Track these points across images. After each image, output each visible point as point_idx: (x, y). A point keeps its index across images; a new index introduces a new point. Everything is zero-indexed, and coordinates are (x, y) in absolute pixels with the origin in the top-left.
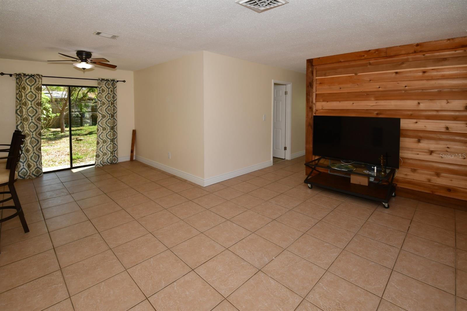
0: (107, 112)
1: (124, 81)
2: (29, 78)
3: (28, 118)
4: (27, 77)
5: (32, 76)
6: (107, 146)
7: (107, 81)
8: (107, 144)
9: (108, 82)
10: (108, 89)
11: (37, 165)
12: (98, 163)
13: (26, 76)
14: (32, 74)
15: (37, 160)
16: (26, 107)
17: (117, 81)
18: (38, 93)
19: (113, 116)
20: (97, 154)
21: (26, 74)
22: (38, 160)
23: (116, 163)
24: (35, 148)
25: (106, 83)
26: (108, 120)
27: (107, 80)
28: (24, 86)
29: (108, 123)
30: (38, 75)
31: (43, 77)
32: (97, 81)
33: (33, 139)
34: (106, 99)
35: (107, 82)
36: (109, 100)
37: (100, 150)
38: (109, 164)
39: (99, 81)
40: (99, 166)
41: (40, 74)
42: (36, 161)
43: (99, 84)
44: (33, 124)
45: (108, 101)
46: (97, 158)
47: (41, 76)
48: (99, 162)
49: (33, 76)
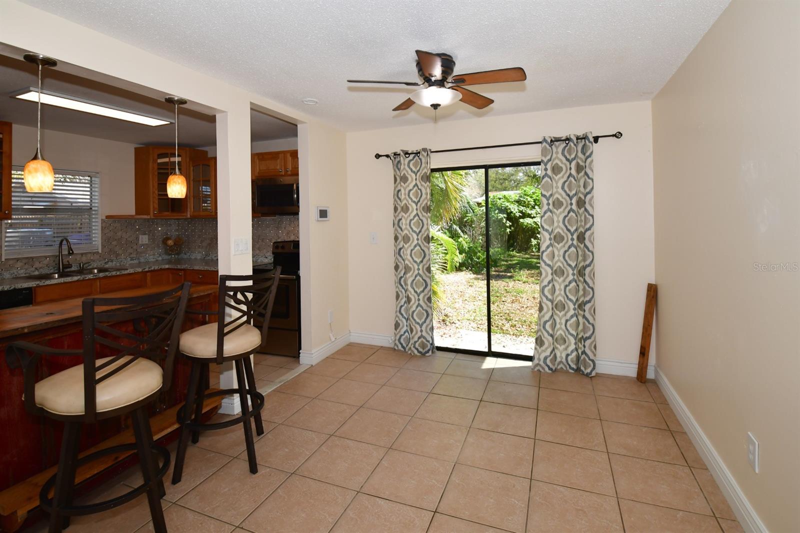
0: (566, 227)
1: (618, 135)
2: (414, 157)
3: (409, 235)
4: (412, 156)
5: (417, 153)
6: (567, 321)
7: (567, 142)
8: (565, 315)
9: (569, 145)
10: (568, 163)
11: (421, 331)
12: (539, 359)
13: (409, 154)
14: (417, 151)
15: (423, 320)
16: (408, 214)
17: (596, 139)
18: (424, 187)
19: (581, 238)
20: (538, 335)
21: (409, 152)
22: (425, 322)
23: (587, 375)
24: (421, 297)
25: (566, 147)
26: (569, 248)
27: (568, 139)
28: (404, 174)
29: (569, 256)
30: (425, 150)
31: (432, 154)
32: (540, 144)
33: (418, 277)
34: (565, 192)
35: (567, 144)
36: (571, 194)
37: (544, 327)
38: (571, 371)
39: (544, 144)
40: (541, 369)
41: (428, 148)
42: (420, 323)
43: (544, 152)
44: (420, 248)
45: (569, 195)
46: (538, 347)
47: (429, 152)
48: (542, 356)
49: (419, 153)
